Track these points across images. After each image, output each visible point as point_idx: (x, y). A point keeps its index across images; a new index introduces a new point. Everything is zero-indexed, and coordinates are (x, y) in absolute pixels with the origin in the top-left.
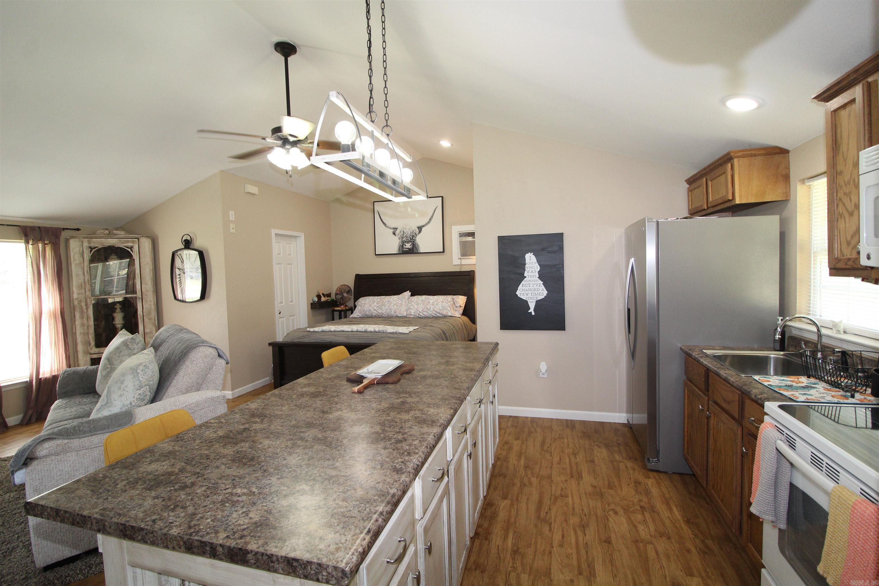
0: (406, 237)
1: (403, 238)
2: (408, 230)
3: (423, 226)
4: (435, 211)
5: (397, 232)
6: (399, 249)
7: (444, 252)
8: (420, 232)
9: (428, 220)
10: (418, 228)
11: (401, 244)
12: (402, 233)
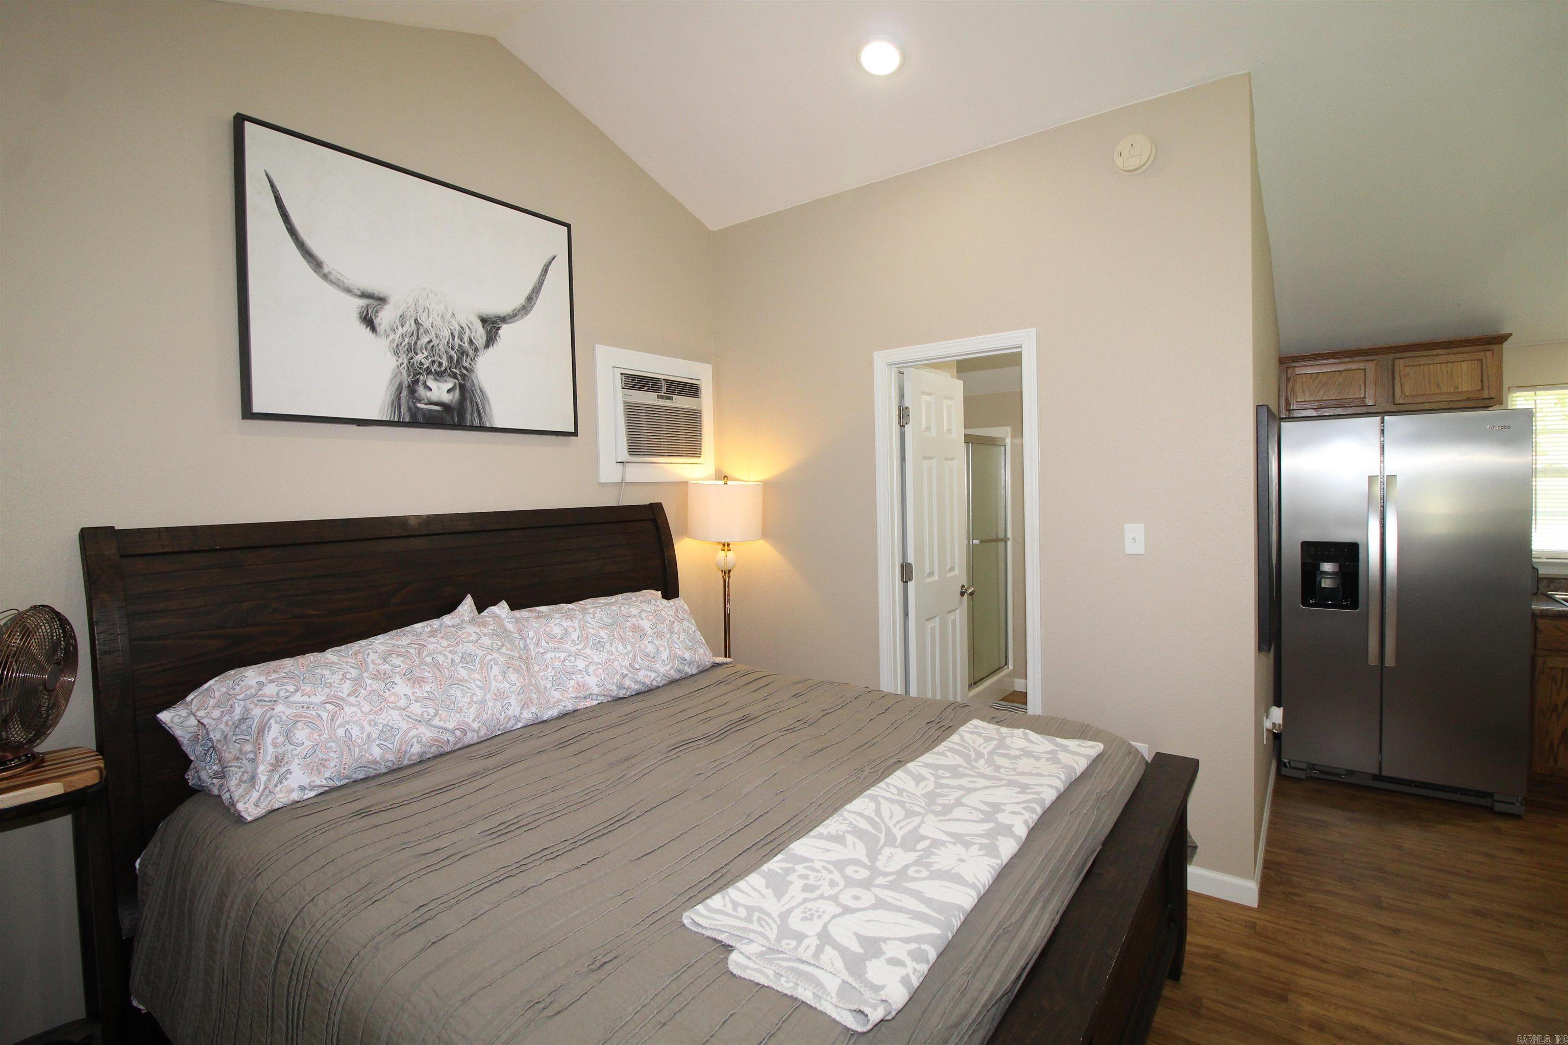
0: (431, 348)
1: (412, 349)
2: (438, 322)
3: (504, 319)
4: (545, 271)
5: (385, 317)
6: (396, 403)
7: (575, 434)
8: (491, 339)
9: (520, 300)
10: (484, 321)
11: (406, 380)
12: (410, 326)
